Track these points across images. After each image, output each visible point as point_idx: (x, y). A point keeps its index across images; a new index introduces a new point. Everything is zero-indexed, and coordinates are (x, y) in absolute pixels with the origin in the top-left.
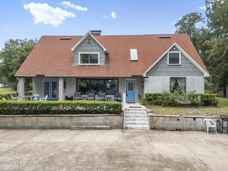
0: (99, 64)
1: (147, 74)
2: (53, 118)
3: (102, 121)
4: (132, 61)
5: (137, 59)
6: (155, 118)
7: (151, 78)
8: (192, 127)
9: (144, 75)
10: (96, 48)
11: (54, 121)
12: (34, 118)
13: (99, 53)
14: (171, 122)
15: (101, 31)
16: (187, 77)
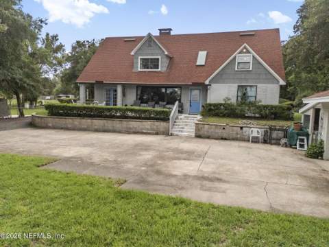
0: (159, 70)
1: (210, 82)
2: (105, 121)
3: (149, 127)
4: (198, 66)
5: (204, 63)
6: (200, 126)
7: (214, 86)
8: (239, 136)
9: (207, 82)
10: (157, 51)
11: (106, 125)
12: (89, 121)
13: (160, 57)
14: (217, 131)
15: (171, 30)
16: (259, 85)
